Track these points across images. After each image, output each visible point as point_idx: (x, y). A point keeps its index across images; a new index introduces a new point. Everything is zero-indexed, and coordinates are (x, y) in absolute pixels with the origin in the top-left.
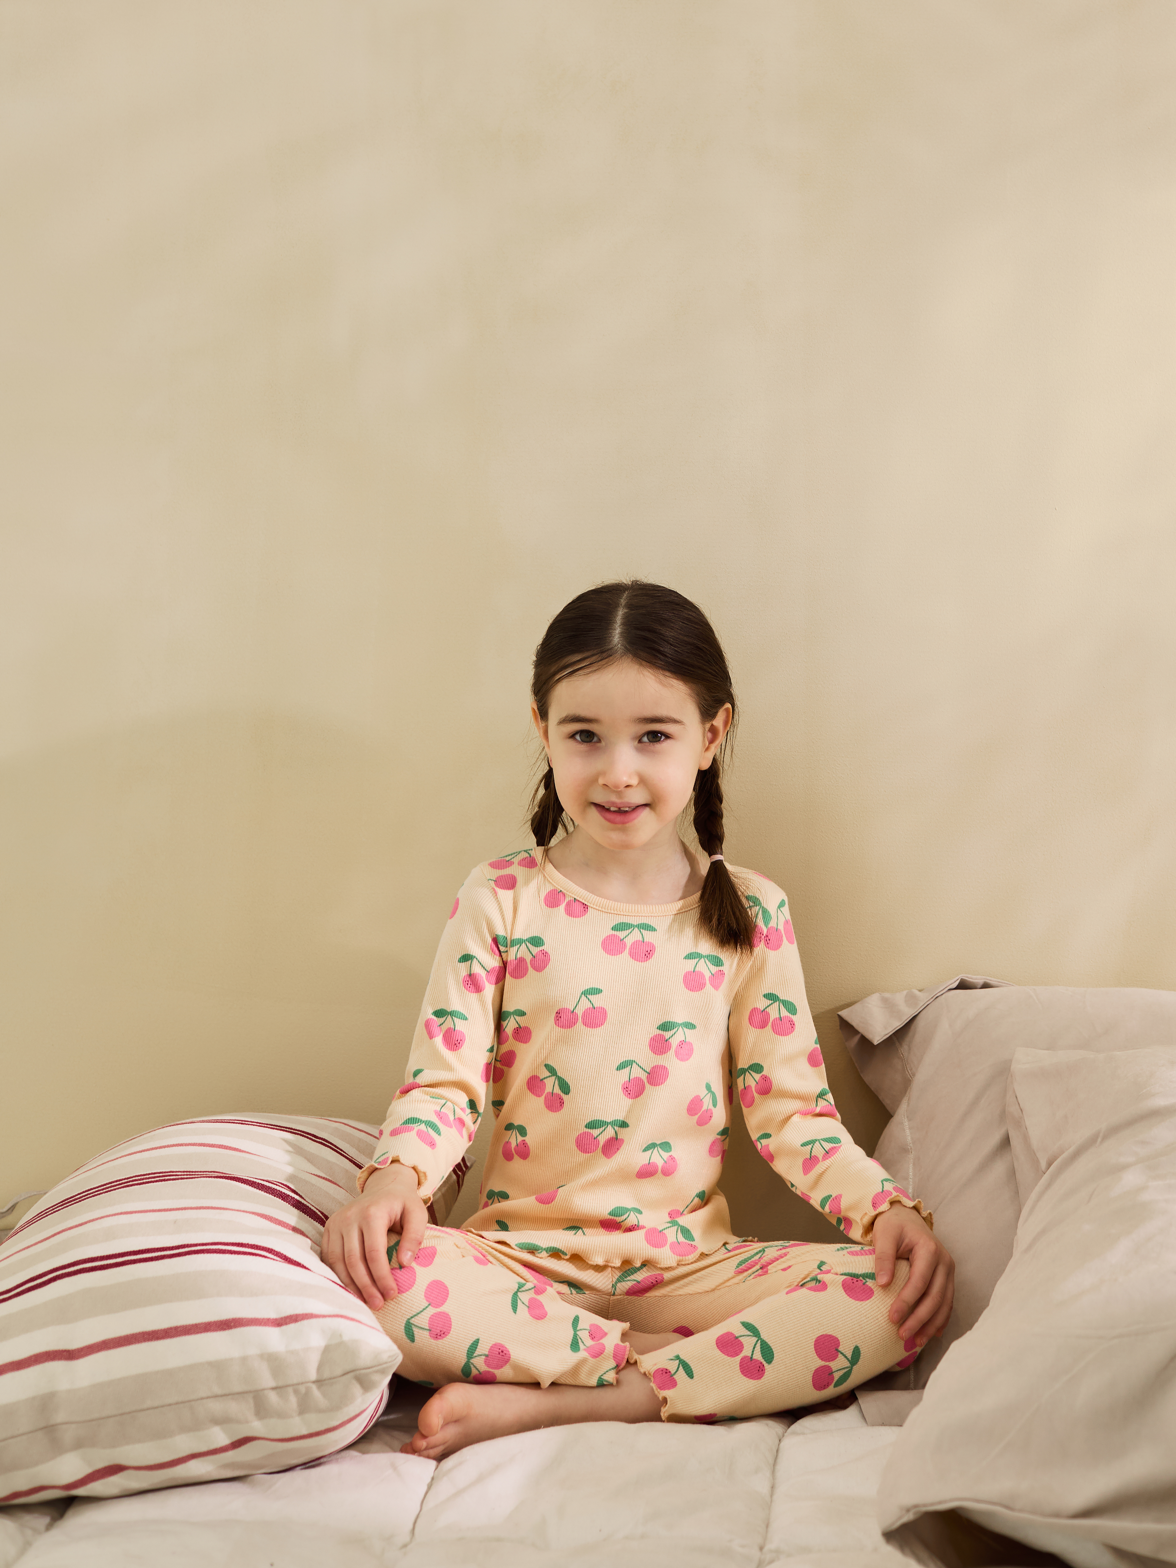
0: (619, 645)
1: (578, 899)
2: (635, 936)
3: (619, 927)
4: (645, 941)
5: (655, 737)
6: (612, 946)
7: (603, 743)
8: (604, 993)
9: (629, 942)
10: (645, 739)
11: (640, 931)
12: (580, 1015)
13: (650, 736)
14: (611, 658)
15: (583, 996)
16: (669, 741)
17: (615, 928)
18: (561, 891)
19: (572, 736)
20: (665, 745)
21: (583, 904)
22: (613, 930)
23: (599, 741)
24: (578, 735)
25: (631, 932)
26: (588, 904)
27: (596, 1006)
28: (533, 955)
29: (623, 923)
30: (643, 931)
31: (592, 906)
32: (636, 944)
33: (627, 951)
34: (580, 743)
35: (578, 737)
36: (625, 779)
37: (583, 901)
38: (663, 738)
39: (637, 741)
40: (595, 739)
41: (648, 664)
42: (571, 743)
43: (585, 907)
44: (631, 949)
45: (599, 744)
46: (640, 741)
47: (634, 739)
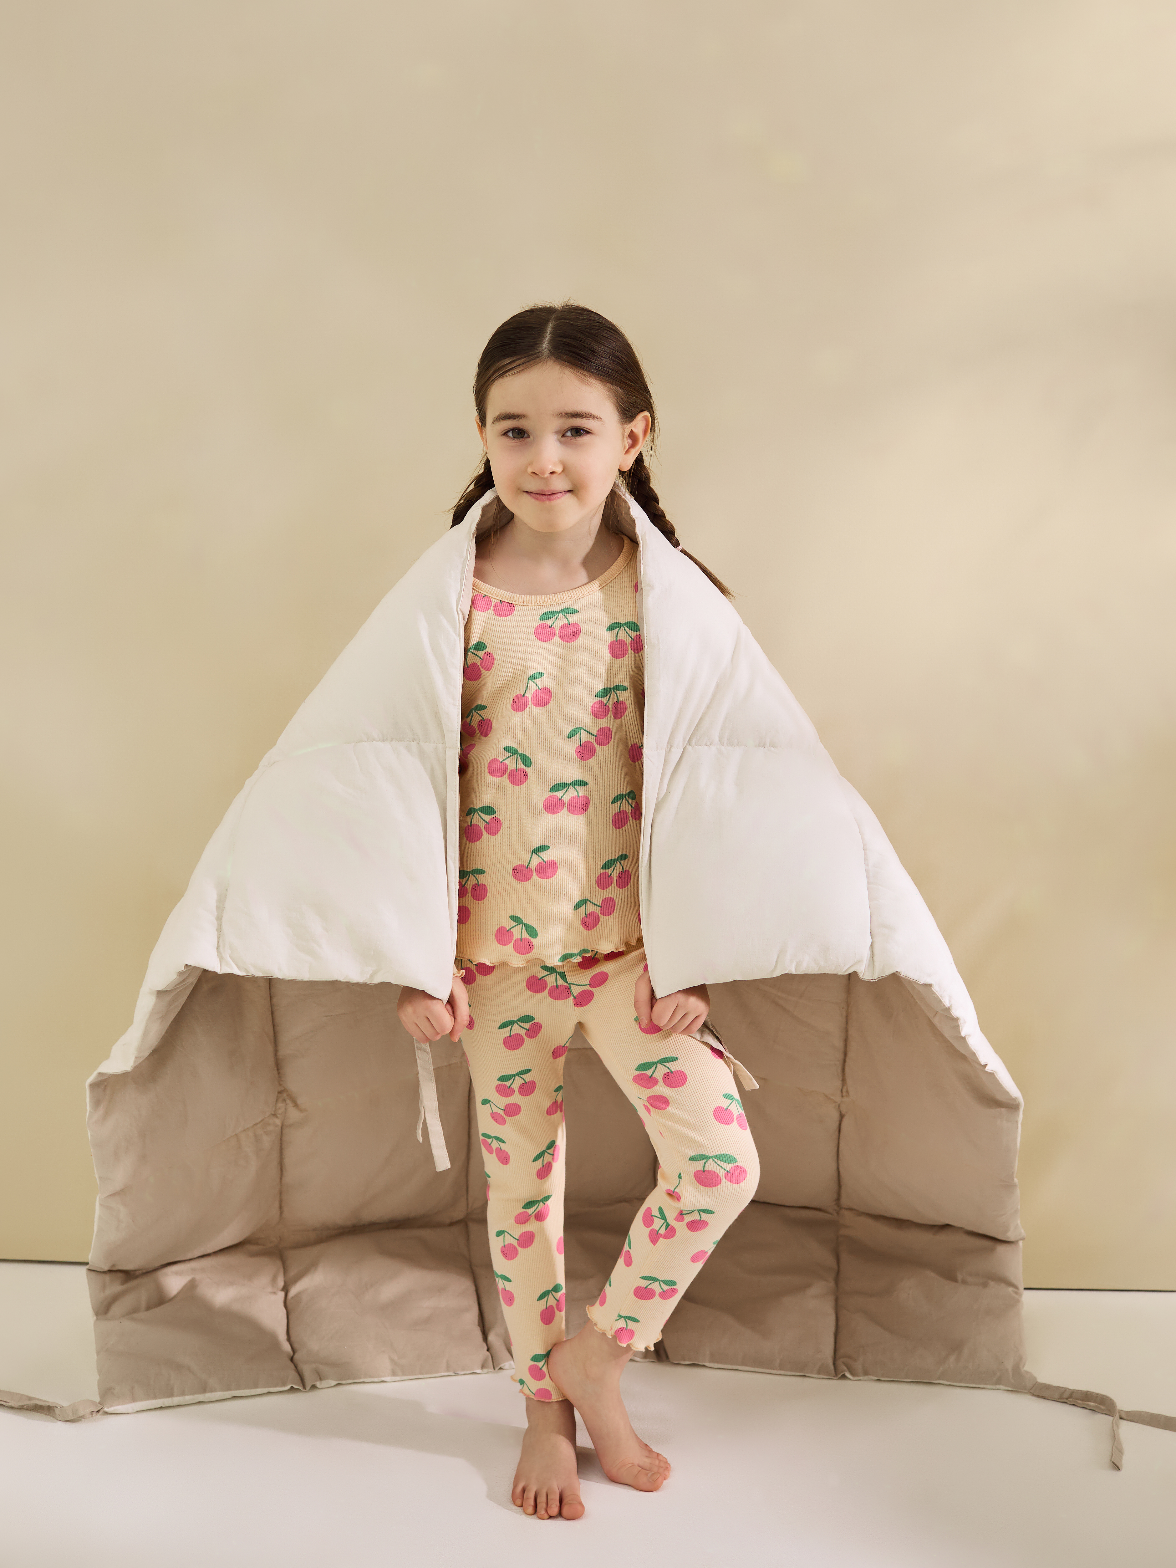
0: (546, 349)
1: (504, 600)
2: (561, 620)
3: (545, 616)
4: (570, 623)
5: (578, 432)
6: (543, 633)
7: (531, 437)
8: (545, 675)
9: (557, 627)
10: (569, 434)
11: (564, 616)
12: (530, 698)
13: (573, 431)
14: (538, 359)
15: (530, 681)
16: (588, 435)
17: (542, 618)
18: (485, 595)
19: (505, 434)
20: (585, 439)
21: (509, 603)
22: (541, 620)
23: (529, 437)
24: (511, 432)
25: (557, 618)
26: (514, 603)
27: (541, 688)
28: (480, 658)
29: (548, 612)
30: (567, 615)
31: (517, 603)
32: (563, 627)
33: (557, 635)
34: (512, 438)
35: (510, 434)
36: (551, 468)
37: (509, 601)
38: (584, 433)
39: (561, 436)
40: (526, 436)
41: (569, 364)
42: (504, 440)
43: (512, 606)
44: (560, 633)
45: (528, 439)
46: (563, 436)
47: (557, 432)
